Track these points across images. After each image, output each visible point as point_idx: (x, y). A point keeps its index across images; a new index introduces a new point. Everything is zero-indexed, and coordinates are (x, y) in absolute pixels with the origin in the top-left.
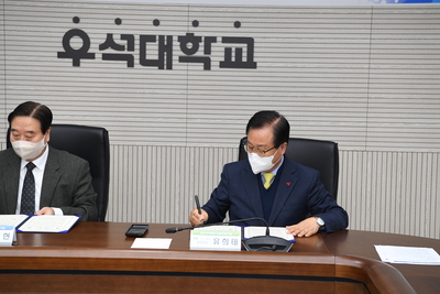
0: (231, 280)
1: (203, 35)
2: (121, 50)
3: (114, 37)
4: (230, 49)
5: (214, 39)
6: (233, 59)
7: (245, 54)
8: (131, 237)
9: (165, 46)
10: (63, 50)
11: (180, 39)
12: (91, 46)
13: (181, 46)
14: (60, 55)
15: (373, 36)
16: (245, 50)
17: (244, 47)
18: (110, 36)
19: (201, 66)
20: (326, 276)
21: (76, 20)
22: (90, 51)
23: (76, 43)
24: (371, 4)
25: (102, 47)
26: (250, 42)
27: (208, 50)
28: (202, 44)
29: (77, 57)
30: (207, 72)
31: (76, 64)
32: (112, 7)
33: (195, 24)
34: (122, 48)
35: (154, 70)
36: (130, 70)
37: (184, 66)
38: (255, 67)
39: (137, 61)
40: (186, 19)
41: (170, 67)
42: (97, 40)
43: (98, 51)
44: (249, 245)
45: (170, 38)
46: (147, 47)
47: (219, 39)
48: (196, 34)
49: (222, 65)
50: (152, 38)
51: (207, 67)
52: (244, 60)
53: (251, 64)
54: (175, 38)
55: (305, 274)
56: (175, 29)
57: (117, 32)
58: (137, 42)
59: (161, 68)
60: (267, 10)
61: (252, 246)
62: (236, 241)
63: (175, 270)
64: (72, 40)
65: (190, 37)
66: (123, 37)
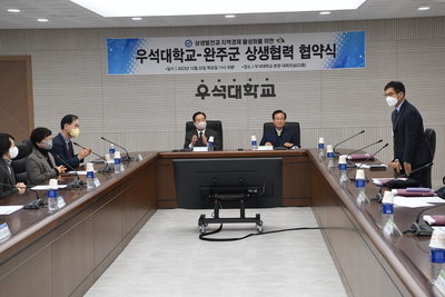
1: (254, 84)
2: (221, 92)
3: (218, 87)
4: (265, 89)
5: (258, 86)
6: (266, 93)
7: (271, 91)
9: (238, 89)
10: (197, 93)
11: (244, 86)
12: (209, 91)
13: (245, 89)
14: (196, 95)
17: (270, 88)
18: (216, 87)
19: (253, 97)
21: (202, 81)
22: (208, 93)
23: (203, 90)
24: (320, 69)
25: (213, 91)
26: (272, 86)
27: (255, 90)
28: (253, 88)
29: (203, 96)
30: (255, 99)
31: (203, 98)
32: (217, 75)
33: (250, 80)
35: (234, 99)
36: (224, 100)
37: (246, 97)
38: (275, 96)
39: (227, 96)
40: (246, 78)
41: (240, 98)
42: (211, 88)
43: (211, 93)
45: (240, 86)
46: (231, 90)
47: (260, 86)
48: (251, 84)
49: (262, 96)
50: (233, 87)
51: (256, 97)
52: (271, 93)
53: (273, 95)
54: (242, 86)
56: (242, 82)
57: (219, 85)
58: (227, 88)
59: (237, 98)
60: (279, 73)
64: (201, 89)
65: (248, 85)
66: (221, 87)
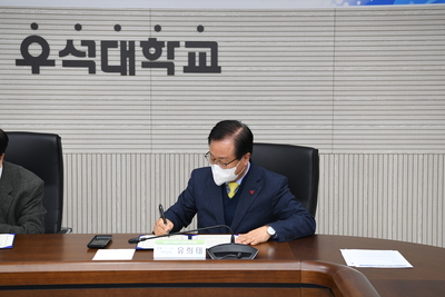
0: (196, 289)
1: (166, 39)
2: (81, 57)
3: (74, 43)
4: (194, 54)
5: (177, 44)
6: (197, 64)
7: (209, 59)
8: (93, 248)
9: (128, 51)
10: (21, 57)
11: (143, 44)
12: (51, 52)
13: (144, 51)
14: (19, 63)
15: (337, 39)
16: (209, 54)
17: (208, 51)
18: (70, 43)
19: (164, 71)
20: (292, 282)
21: (34, 26)
22: (50, 58)
23: (35, 50)
24: (334, 7)
25: (62, 54)
26: (213, 46)
27: (171, 55)
28: (165, 49)
30: (171, 78)
31: (35, 71)
32: (72, 12)
33: (158, 28)
34: (83, 54)
35: (117, 76)
36: (92, 77)
37: (147, 71)
38: (220, 72)
39: (98, 67)
40: (148, 23)
41: (132, 73)
42: (57, 46)
43: (58, 57)
44: (215, 254)
45: (132, 43)
46: (109, 53)
47: (182, 44)
48: (159, 39)
49: (186, 70)
50: (113, 44)
51: (171, 72)
52: (209, 64)
53: (216, 69)
54: (137, 44)
55: (271, 281)
56: (137, 34)
57: (77, 38)
58: (98, 48)
59: (124, 74)
60: (230, 14)
61: (217, 254)
62: (201, 250)
63: (139, 281)
64: (31, 47)
65: (152, 42)
66: (84, 43)
